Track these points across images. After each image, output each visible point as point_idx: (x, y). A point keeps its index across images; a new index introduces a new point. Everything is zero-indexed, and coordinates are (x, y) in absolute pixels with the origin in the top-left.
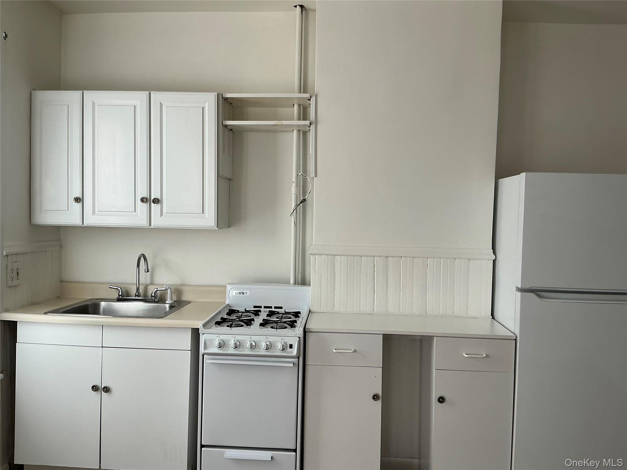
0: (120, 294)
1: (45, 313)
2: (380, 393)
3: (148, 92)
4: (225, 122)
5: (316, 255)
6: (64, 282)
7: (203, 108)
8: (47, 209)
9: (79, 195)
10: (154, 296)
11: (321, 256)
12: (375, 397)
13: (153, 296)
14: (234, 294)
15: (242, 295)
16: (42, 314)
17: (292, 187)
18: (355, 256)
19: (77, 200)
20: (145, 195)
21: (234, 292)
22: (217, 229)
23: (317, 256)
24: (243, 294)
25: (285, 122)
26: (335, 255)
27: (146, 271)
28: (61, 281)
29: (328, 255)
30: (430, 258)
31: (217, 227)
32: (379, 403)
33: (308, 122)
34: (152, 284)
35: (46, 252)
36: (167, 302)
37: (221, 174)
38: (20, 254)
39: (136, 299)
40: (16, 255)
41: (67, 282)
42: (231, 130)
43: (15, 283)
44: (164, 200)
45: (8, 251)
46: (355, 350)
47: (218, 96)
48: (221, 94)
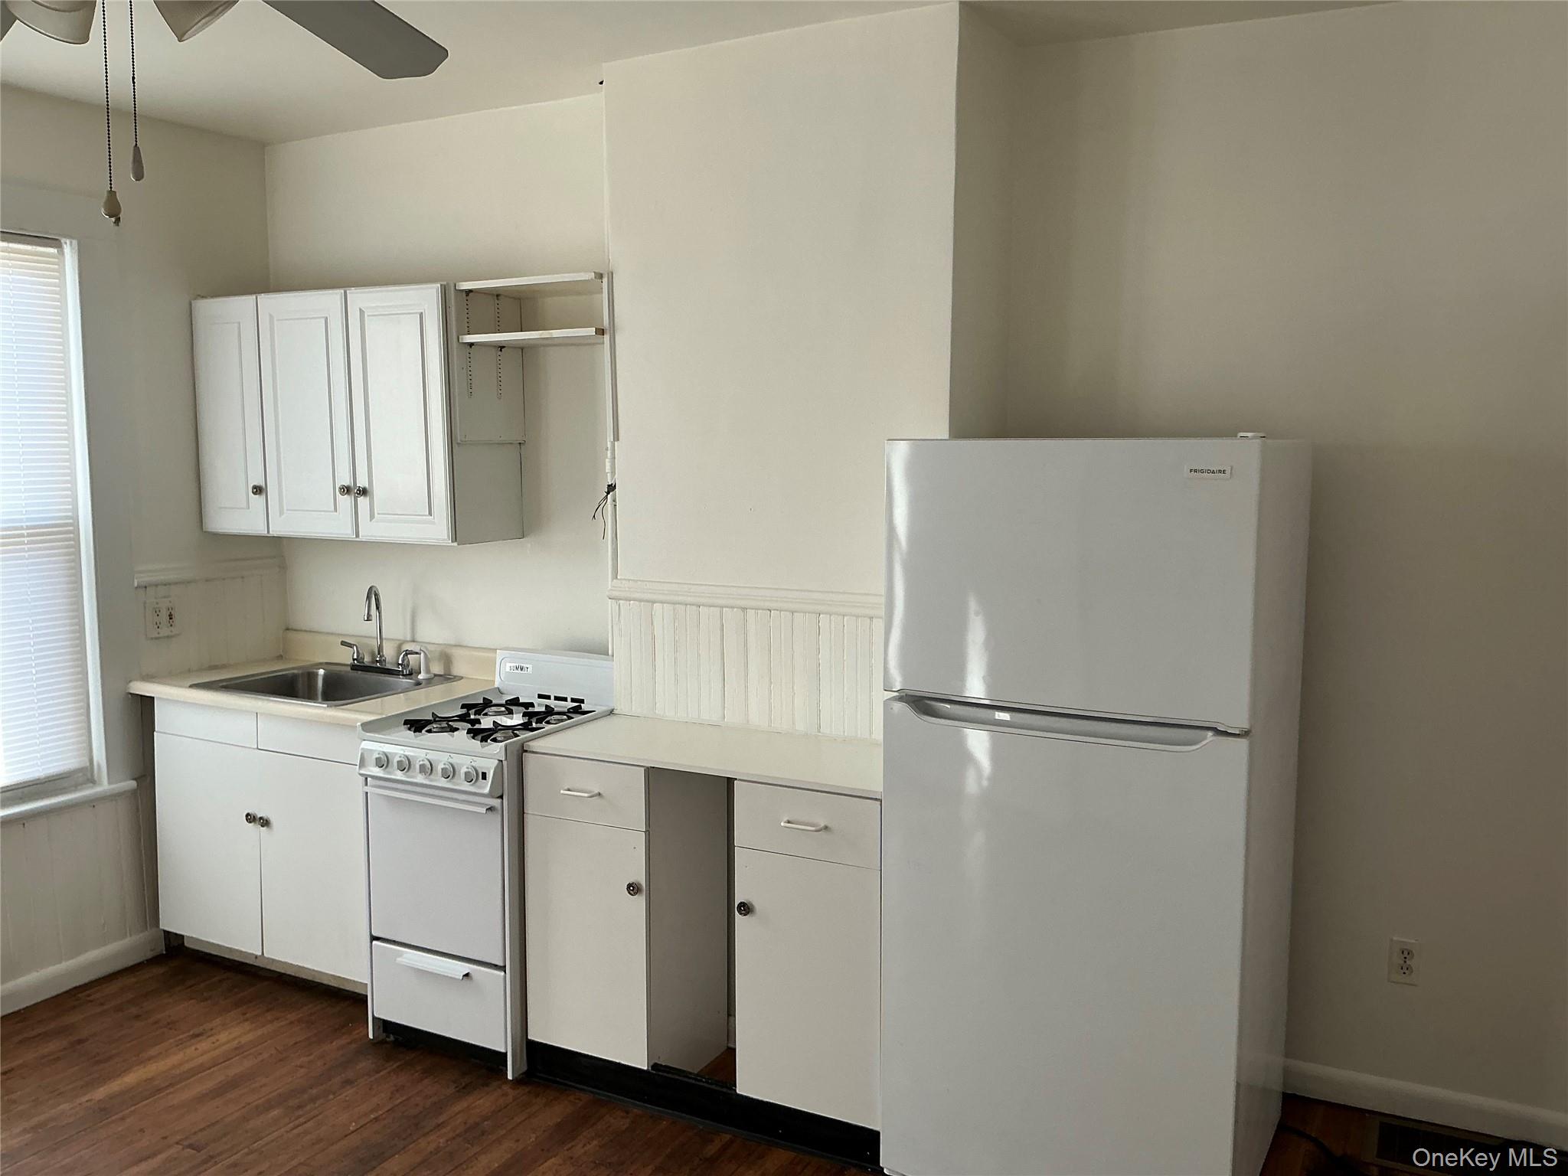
0: (355, 657)
1: (191, 686)
2: (642, 880)
3: (343, 291)
4: (462, 339)
5: (621, 599)
6: (292, 629)
7: (421, 314)
8: (223, 506)
9: (261, 482)
10: (401, 665)
11: (628, 602)
12: (633, 889)
13: (399, 664)
14: (508, 669)
15: (519, 671)
16: (186, 687)
17: (607, 458)
18: (686, 605)
19: (258, 490)
20: (347, 481)
21: (509, 665)
22: (455, 544)
23: (621, 602)
24: (522, 669)
25: (555, 333)
26: (654, 602)
27: (366, 619)
28: (288, 629)
29: (640, 601)
30: (823, 614)
31: (455, 539)
32: (640, 901)
33: (592, 330)
34: (414, 641)
35: (243, 577)
36: (420, 677)
37: (464, 439)
38: (176, 583)
39: (379, 668)
40: (165, 585)
41: (295, 630)
42: (502, 347)
43: (165, 631)
44: (378, 492)
45: (146, 579)
46: (599, 794)
47: (444, 290)
48: (448, 284)
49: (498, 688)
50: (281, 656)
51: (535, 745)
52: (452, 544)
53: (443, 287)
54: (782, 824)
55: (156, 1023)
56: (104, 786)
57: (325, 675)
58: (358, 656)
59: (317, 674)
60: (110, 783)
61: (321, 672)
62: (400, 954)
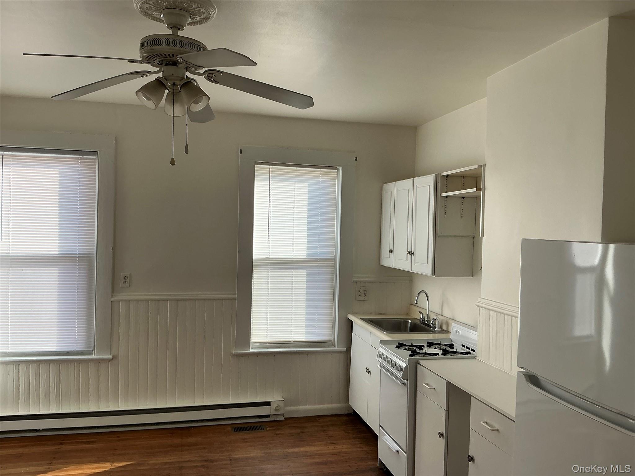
2: (444, 432)
3: (413, 179)
4: (444, 194)
7: (430, 186)
8: (384, 256)
9: (392, 249)
10: (432, 323)
12: (440, 434)
14: (454, 331)
19: (391, 251)
20: (410, 249)
21: (455, 329)
22: (434, 276)
23: (480, 308)
24: (458, 332)
25: (465, 191)
26: (490, 310)
28: (411, 304)
29: (486, 308)
31: (434, 273)
32: (443, 441)
33: (475, 190)
34: (442, 315)
35: (394, 283)
36: (436, 329)
37: (440, 235)
38: (368, 282)
39: (426, 323)
40: (364, 282)
41: (413, 305)
42: (463, 198)
43: (362, 298)
44: (416, 254)
45: (357, 279)
46: (434, 389)
47: (436, 177)
48: (438, 173)
49: (451, 339)
50: (408, 314)
51: (421, 362)
52: (433, 276)
53: (436, 175)
54: (481, 422)
55: (327, 435)
56: (336, 348)
57: (411, 323)
58: (422, 317)
59: (408, 322)
60: (338, 347)
61: (410, 321)
62: (385, 435)
